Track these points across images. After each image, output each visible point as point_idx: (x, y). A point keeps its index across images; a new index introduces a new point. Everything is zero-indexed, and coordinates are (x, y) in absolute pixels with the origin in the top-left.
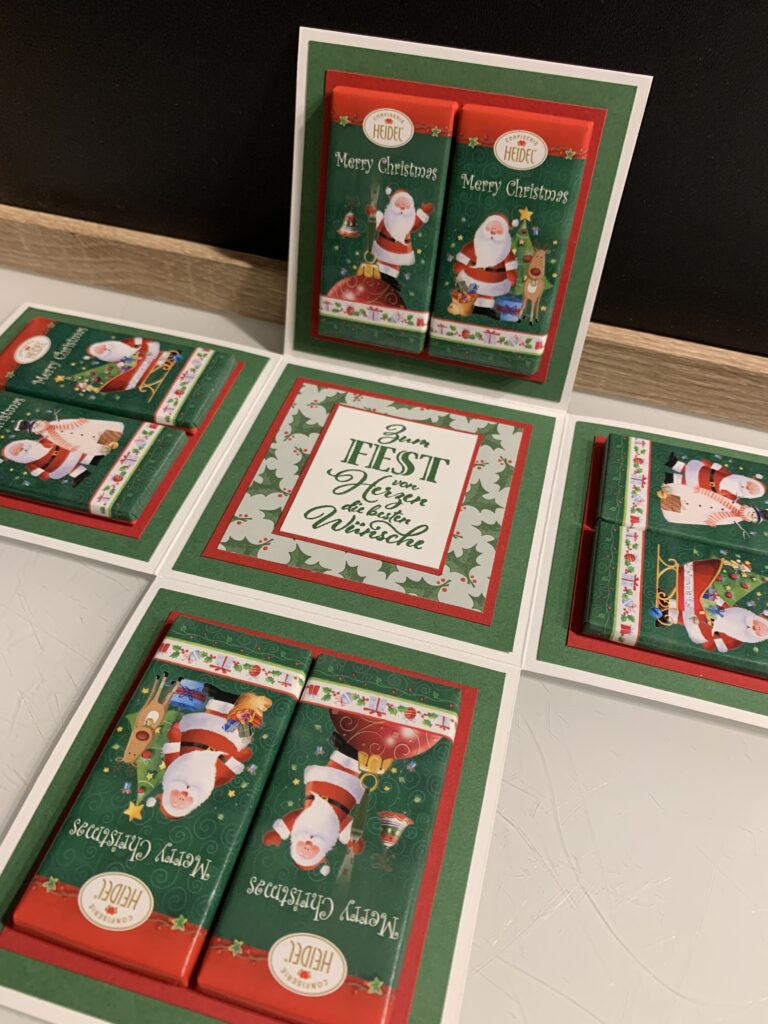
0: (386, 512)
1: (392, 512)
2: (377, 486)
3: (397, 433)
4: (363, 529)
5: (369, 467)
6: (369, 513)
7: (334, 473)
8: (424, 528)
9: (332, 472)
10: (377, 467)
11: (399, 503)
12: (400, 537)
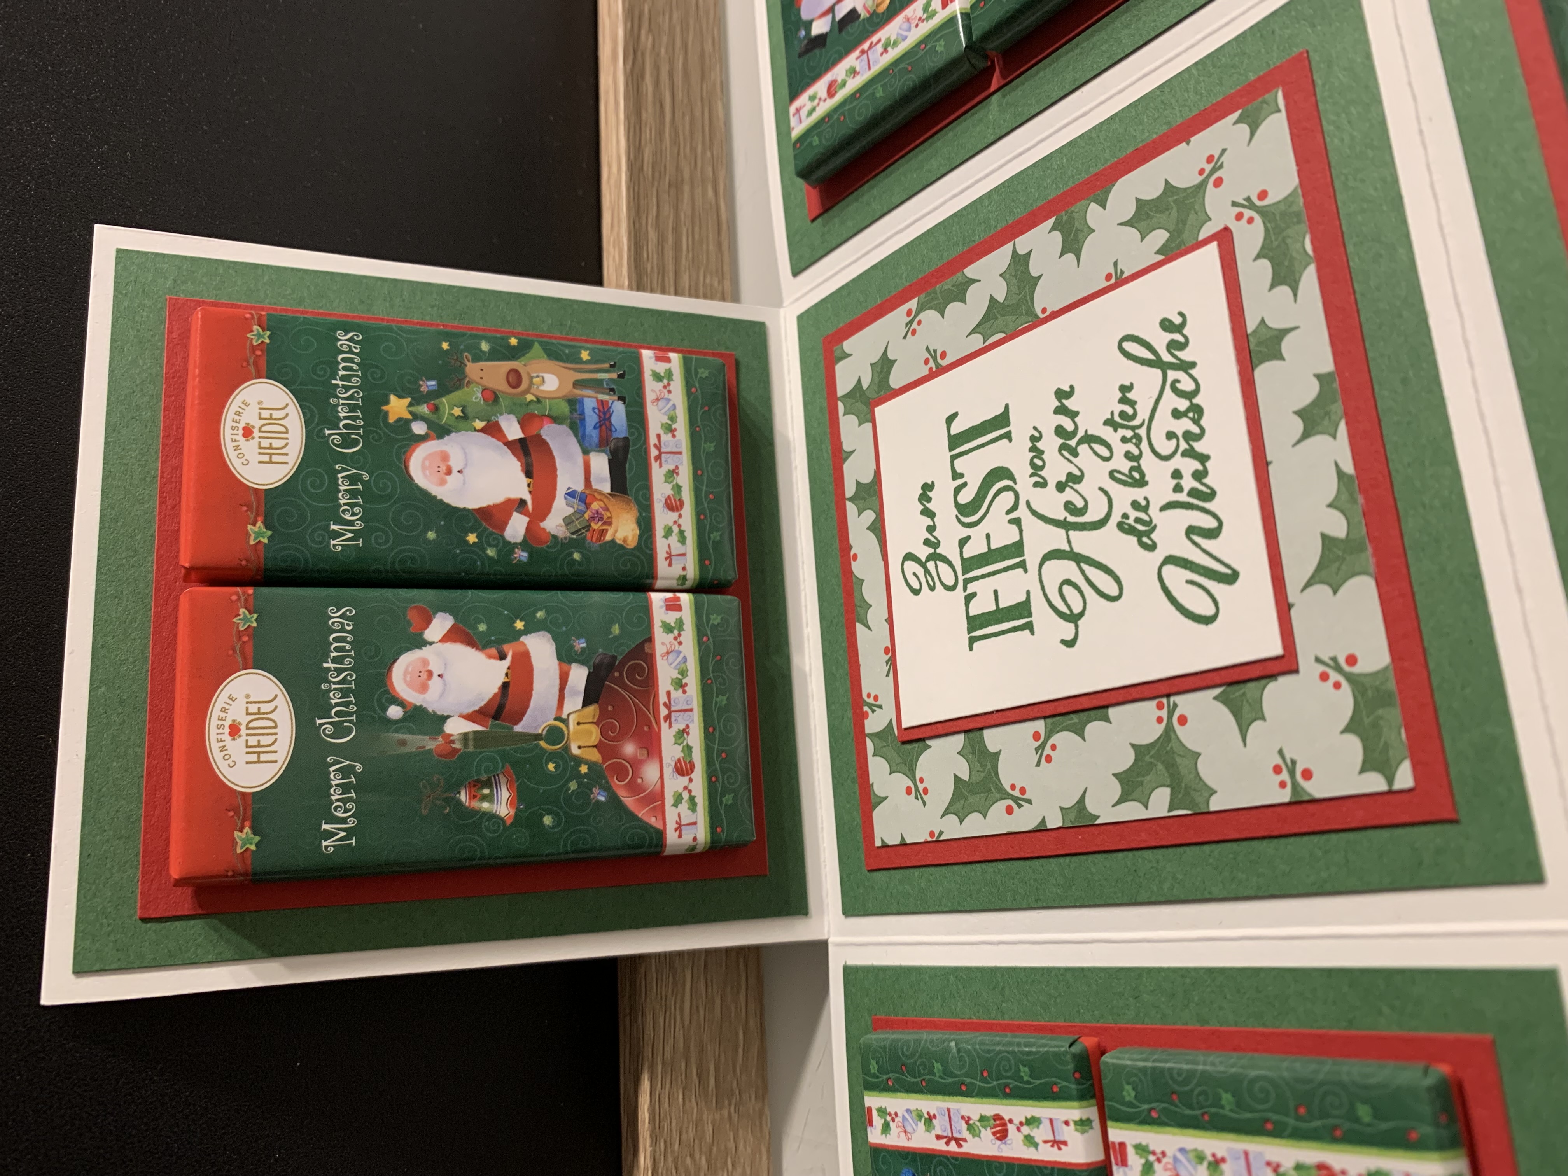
0: (1120, 449)
1: (1113, 437)
2: (1061, 514)
3: (923, 565)
4: (1189, 466)
5: (1022, 565)
6: (1141, 483)
7: (1067, 630)
8: (1128, 346)
9: (1069, 637)
10: (1017, 548)
11: (1089, 439)
12: (1172, 375)
